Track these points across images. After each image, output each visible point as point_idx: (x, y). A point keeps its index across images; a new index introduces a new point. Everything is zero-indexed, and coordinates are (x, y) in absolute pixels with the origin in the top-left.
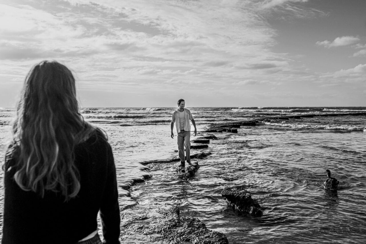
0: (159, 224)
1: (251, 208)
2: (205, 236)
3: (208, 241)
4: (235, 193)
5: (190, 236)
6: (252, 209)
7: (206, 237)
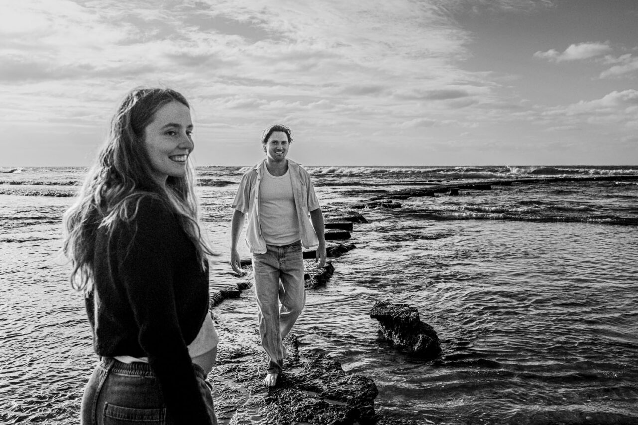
0: (263, 363)
1: (419, 337)
2: (340, 381)
3: (345, 389)
4: (393, 313)
5: (314, 382)
6: (421, 338)
7: (341, 384)
